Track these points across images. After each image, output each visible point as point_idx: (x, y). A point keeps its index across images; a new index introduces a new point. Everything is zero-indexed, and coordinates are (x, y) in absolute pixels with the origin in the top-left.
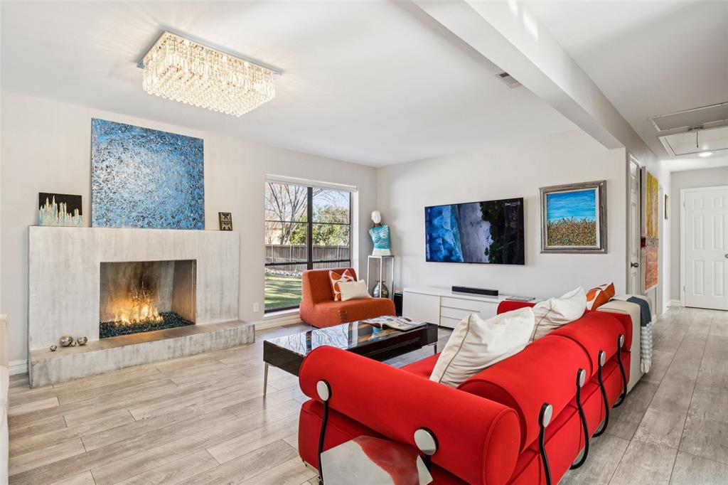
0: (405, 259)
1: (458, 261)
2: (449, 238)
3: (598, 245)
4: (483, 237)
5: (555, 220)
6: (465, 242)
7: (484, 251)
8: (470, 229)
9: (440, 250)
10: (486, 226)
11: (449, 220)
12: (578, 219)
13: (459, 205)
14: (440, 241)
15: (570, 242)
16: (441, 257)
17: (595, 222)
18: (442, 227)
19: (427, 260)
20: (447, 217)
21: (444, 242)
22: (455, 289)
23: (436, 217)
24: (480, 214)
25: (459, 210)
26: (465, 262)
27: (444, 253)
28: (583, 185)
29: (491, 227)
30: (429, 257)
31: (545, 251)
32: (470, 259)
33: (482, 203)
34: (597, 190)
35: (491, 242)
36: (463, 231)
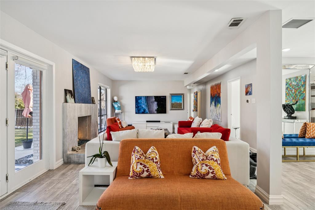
0: (125, 113)
1: (147, 113)
2: (144, 106)
3: (183, 108)
4: (155, 106)
5: (173, 102)
6: (149, 107)
7: (155, 110)
8: (151, 104)
9: (141, 110)
10: (156, 103)
12: (178, 102)
13: (148, 97)
14: (141, 107)
15: (176, 108)
16: (141, 112)
17: (182, 103)
18: (142, 103)
20: (143, 100)
22: (147, 122)
23: (139, 100)
24: (154, 100)
25: (147, 98)
26: (149, 113)
28: (179, 94)
29: (157, 103)
30: (137, 112)
31: (171, 110)
32: (151, 112)
33: (155, 97)
34: (182, 95)
35: (157, 107)
36: (149, 104)
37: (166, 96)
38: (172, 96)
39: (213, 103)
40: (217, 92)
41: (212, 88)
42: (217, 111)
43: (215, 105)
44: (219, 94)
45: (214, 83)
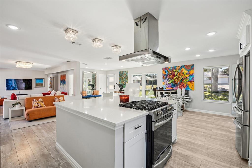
1: (16, 90)
2: (14, 85)
3: (43, 86)
4: (23, 85)
5: (37, 83)
6: (18, 86)
7: (23, 87)
8: (20, 84)
9: (11, 88)
10: (24, 83)
11: (13, 82)
12: (41, 83)
13: (17, 79)
14: (11, 86)
15: (39, 86)
16: (11, 89)
17: (43, 84)
18: (12, 83)
19: (6, 90)
21: (12, 86)
23: (9, 81)
24: (22, 81)
26: (18, 90)
27: (12, 88)
28: (41, 78)
31: (36, 87)
32: (19, 89)
33: (23, 79)
34: (43, 79)
35: (25, 86)
36: (18, 84)
37: (32, 80)
38: (36, 79)
39: (62, 84)
40: (64, 79)
41: (61, 76)
42: (64, 87)
43: (63, 85)
44: (65, 79)
45: (62, 74)
